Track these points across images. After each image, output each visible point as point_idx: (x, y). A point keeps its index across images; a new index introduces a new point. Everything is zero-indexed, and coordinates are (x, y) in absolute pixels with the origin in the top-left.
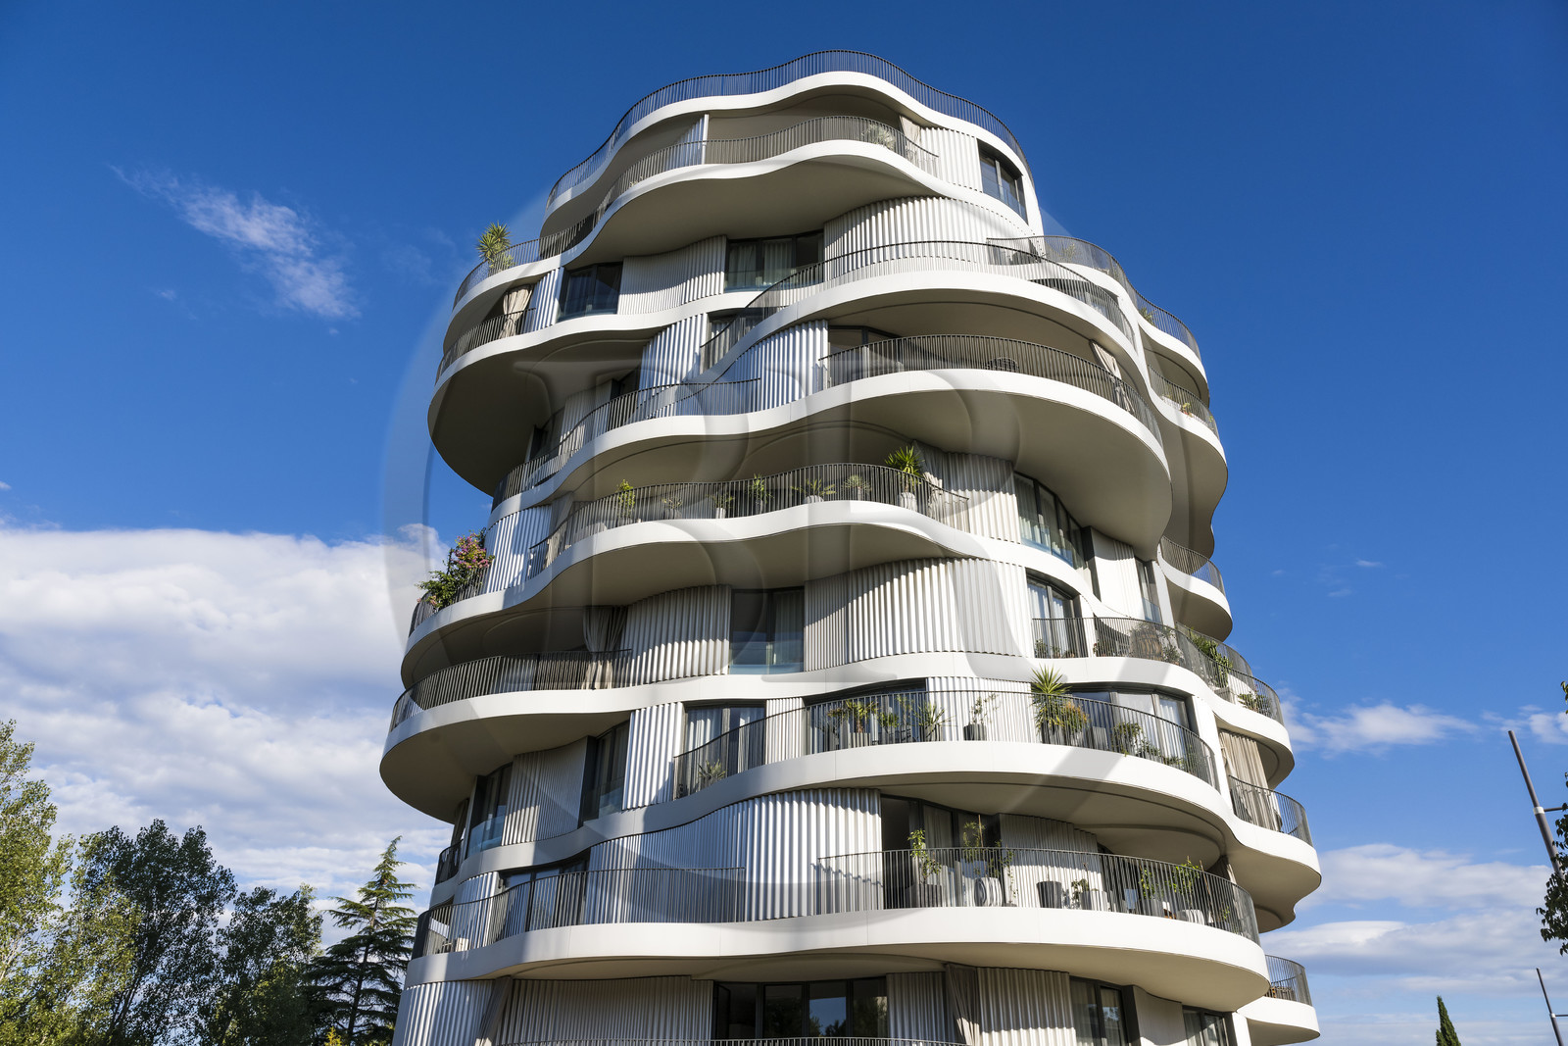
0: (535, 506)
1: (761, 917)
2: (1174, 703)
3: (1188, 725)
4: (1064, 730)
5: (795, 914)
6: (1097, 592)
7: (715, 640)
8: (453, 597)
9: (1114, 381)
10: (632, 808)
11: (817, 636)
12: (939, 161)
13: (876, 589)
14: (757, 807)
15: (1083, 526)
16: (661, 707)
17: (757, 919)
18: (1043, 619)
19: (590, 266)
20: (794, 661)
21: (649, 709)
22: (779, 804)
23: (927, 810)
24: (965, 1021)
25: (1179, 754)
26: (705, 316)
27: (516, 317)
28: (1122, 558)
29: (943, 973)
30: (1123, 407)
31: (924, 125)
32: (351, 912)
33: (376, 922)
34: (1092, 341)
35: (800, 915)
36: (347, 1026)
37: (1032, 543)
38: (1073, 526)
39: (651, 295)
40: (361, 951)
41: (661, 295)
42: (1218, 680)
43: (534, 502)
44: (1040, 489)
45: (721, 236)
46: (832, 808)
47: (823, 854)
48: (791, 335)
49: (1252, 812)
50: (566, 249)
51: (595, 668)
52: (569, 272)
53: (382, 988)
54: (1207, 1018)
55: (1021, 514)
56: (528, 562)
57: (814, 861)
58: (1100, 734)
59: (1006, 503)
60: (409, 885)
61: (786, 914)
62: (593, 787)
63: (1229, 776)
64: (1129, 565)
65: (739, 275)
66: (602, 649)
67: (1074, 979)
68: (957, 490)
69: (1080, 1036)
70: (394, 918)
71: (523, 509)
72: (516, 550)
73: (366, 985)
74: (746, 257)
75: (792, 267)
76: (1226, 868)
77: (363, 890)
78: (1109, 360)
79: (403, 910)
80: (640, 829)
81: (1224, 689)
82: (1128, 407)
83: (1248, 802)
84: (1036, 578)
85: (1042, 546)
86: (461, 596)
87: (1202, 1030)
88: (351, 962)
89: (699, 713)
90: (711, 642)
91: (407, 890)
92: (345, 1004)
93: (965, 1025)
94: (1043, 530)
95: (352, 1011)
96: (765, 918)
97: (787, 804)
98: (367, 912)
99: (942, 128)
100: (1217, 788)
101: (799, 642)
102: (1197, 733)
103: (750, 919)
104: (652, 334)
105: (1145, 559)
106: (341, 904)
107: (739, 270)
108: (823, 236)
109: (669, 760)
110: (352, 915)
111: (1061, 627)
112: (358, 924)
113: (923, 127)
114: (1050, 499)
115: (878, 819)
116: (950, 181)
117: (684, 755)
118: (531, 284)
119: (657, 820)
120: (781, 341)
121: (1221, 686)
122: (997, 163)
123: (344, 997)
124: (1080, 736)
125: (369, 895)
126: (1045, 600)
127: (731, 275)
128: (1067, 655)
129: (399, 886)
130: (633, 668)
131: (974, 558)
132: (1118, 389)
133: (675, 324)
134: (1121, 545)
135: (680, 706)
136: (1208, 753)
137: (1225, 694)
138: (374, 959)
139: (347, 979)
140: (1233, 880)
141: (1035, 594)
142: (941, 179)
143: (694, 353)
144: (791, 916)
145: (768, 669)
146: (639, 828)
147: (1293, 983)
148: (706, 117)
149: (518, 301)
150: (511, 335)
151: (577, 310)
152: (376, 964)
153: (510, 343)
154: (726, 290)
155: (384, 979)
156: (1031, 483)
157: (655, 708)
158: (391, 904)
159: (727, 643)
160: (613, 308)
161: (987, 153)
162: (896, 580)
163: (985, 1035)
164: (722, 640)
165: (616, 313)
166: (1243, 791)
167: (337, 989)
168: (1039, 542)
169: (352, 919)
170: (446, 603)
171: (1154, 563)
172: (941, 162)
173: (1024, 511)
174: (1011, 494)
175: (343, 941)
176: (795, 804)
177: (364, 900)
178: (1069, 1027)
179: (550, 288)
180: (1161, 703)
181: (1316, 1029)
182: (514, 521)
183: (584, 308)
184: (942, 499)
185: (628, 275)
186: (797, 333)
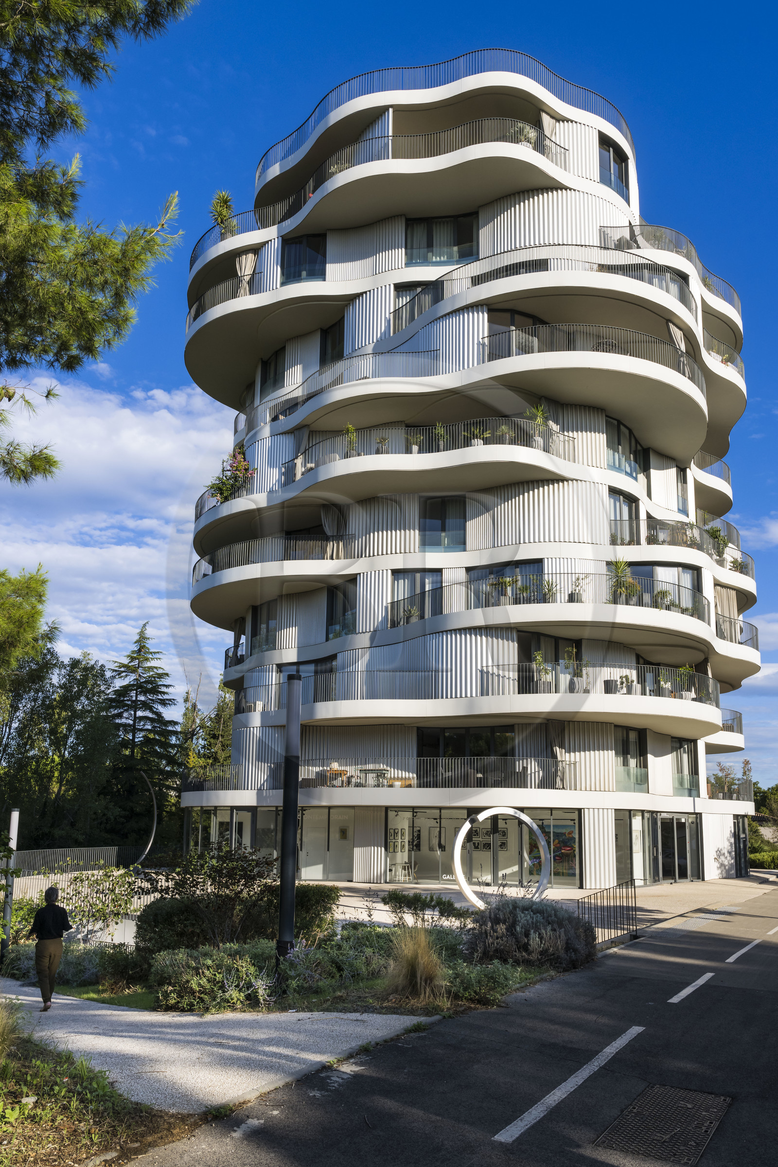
0: (282, 434)
1: (449, 697)
2: (691, 571)
3: (697, 587)
4: (626, 596)
5: (469, 695)
6: (649, 495)
7: (410, 530)
8: (231, 494)
9: (680, 353)
10: (363, 632)
11: (476, 528)
12: (569, 154)
13: (513, 500)
14: (445, 637)
15: (645, 447)
16: (377, 572)
17: (447, 697)
18: (616, 520)
19: (302, 236)
20: (461, 544)
21: (369, 573)
22: (458, 636)
23: (542, 639)
24: (557, 748)
25: (690, 606)
26: (392, 286)
27: (247, 278)
28: (667, 468)
29: (546, 724)
30: (684, 374)
31: (559, 119)
32: (122, 669)
33: (140, 676)
34: (669, 321)
35: (471, 696)
36: (131, 738)
37: (613, 467)
38: (639, 448)
39: (349, 265)
40: (133, 694)
41: (358, 264)
42: (718, 552)
43: (281, 430)
44: (621, 426)
45: (401, 215)
46: (490, 639)
47: (484, 664)
48: (461, 316)
49: (727, 633)
50: (283, 220)
51: (330, 547)
52: (287, 241)
53: (150, 715)
54: (683, 743)
55: (608, 446)
56: (281, 474)
57: (479, 667)
58: (647, 598)
59: (601, 439)
60: (158, 652)
61: (464, 695)
62: (332, 619)
63: (717, 614)
64: (672, 473)
65: (415, 251)
66: (335, 534)
67: (616, 726)
68: (568, 432)
69: (617, 754)
70: (151, 673)
71: (272, 435)
72: (271, 465)
73: (140, 713)
74: (420, 234)
75: (455, 245)
76: (707, 665)
77: (128, 656)
78: (677, 334)
79: (156, 668)
80: (368, 645)
81: (721, 559)
82: (687, 374)
83: (726, 627)
84: (614, 492)
85: (619, 469)
86: (236, 494)
87: (680, 748)
88: (128, 700)
89: (401, 575)
90: (407, 531)
91: (157, 656)
92: (129, 725)
93: (557, 750)
94: (621, 455)
95: (134, 730)
96: (451, 697)
97: (463, 636)
98: (133, 670)
99: (572, 121)
100: (709, 624)
101: (462, 532)
102: (702, 593)
103: (442, 697)
104: (352, 298)
105: (683, 467)
106: (116, 664)
107: (414, 247)
108: (478, 217)
109: (384, 604)
110: (124, 672)
111: (626, 525)
112: (128, 677)
113: (558, 120)
114: (627, 432)
115: (516, 645)
116: (576, 174)
117: (392, 603)
118: (256, 250)
119: (378, 639)
120: (454, 320)
121: (720, 556)
122: (611, 150)
123: (124, 721)
124: (635, 599)
125: (133, 659)
126: (618, 504)
127: (409, 251)
128: (629, 543)
129: (151, 653)
130: (357, 545)
131: (577, 480)
132: (682, 359)
133: (370, 291)
134: (668, 459)
135: (390, 572)
136: (706, 603)
137: (721, 563)
138: (142, 698)
139: (127, 711)
140: (710, 676)
141: (612, 501)
142: (569, 172)
143: (385, 318)
144: (466, 696)
145: (443, 549)
146: (367, 643)
147: (733, 724)
148: (391, 110)
149: (246, 265)
150: (245, 295)
151: (294, 277)
152: (143, 701)
153: (246, 302)
154: (408, 264)
155: (151, 709)
156: (616, 422)
157: (373, 572)
158: (149, 664)
159: (417, 532)
160: (321, 275)
161: (605, 141)
162: (526, 494)
163: (567, 755)
164: (414, 530)
165: (324, 280)
166: (724, 621)
167: (120, 715)
168: (617, 466)
169: (124, 674)
170: (226, 499)
171: (688, 469)
172: (570, 155)
173: (610, 445)
174: (603, 433)
175: (121, 687)
176: (468, 636)
177: (130, 662)
178: (612, 750)
179: (272, 253)
180: (683, 572)
181: (742, 746)
182: (267, 443)
183: (300, 275)
184: (560, 439)
185: (331, 247)
186: (466, 315)
